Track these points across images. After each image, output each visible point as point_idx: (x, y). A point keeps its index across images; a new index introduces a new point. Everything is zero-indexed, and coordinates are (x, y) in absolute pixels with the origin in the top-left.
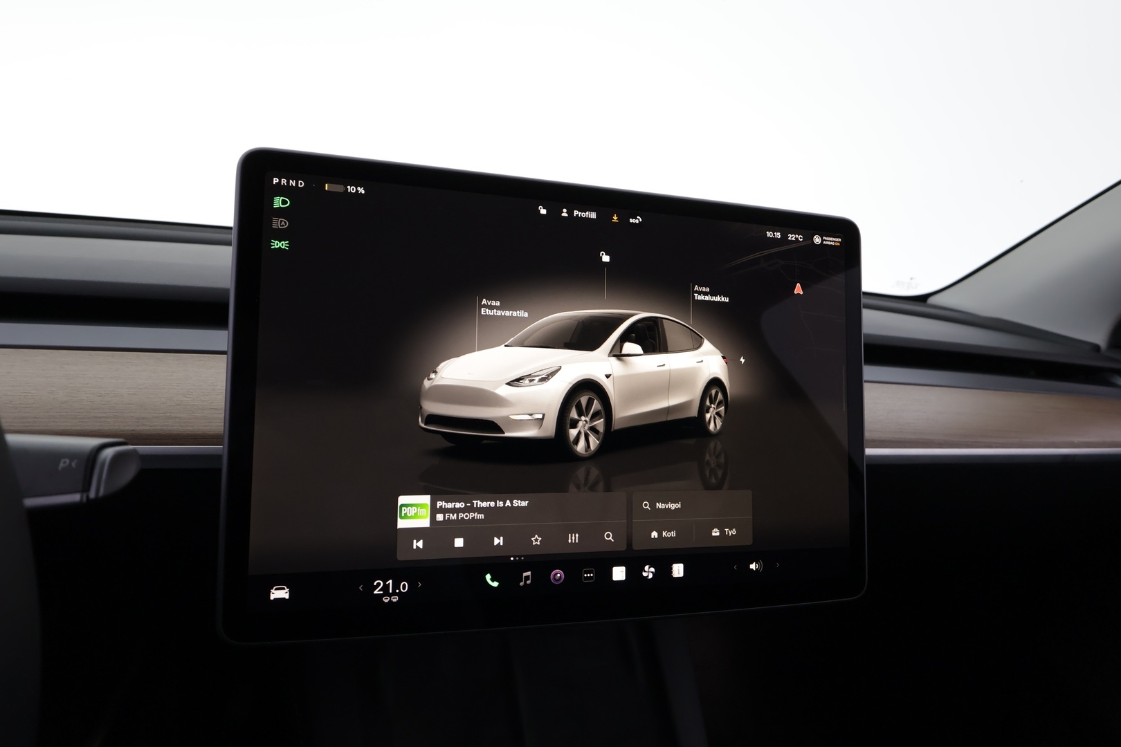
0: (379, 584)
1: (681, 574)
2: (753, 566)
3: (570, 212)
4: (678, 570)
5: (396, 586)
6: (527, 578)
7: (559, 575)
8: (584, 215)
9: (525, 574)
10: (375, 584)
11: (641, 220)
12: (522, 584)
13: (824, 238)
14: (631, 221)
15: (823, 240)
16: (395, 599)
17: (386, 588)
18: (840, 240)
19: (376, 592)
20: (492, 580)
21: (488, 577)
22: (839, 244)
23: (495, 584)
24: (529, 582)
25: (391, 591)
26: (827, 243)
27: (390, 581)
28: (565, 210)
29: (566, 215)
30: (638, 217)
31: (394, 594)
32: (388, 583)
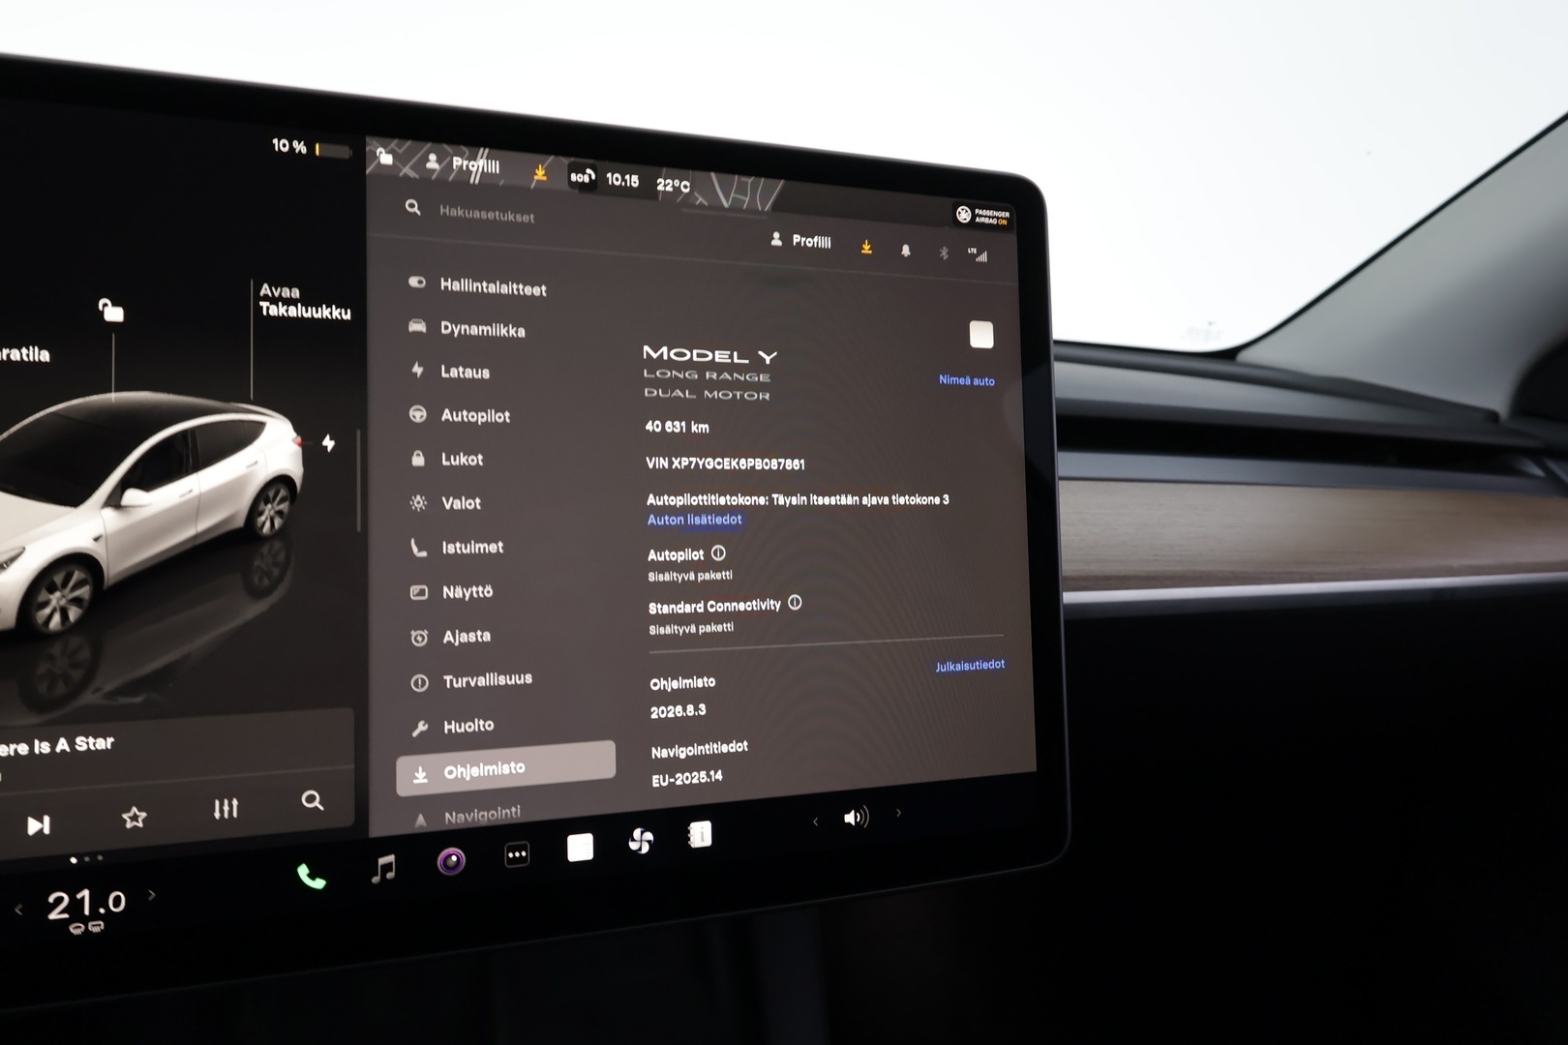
0: (59, 900)
1: (708, 842)
2: (850, 818)
3: (445, 161)
4: (701, 834)
5: (98, 900)
6: (387, 867)
7: (454, 858)
8: (474, 166)
9: (382, 861)
10: (51, 899)
11: (593, 177)
12: (376, 880)
13: (977, 211)
14: (574, 177)
15: (974, 216)
16: (97, 927)
17: (75, 907)
18: (1007, 214)
19: (53, 916)
20: (312, 876)
21: (303, 871)
22: (1005, 222)
23: (319, 884)
24: (390, 875)
25: (87, 912)
26: (983, 220)
27: (86, 893)
28: (433, 157)
29: (436, 166)
30: (588, 171)
31: (94, 915)
32: (79, 896)
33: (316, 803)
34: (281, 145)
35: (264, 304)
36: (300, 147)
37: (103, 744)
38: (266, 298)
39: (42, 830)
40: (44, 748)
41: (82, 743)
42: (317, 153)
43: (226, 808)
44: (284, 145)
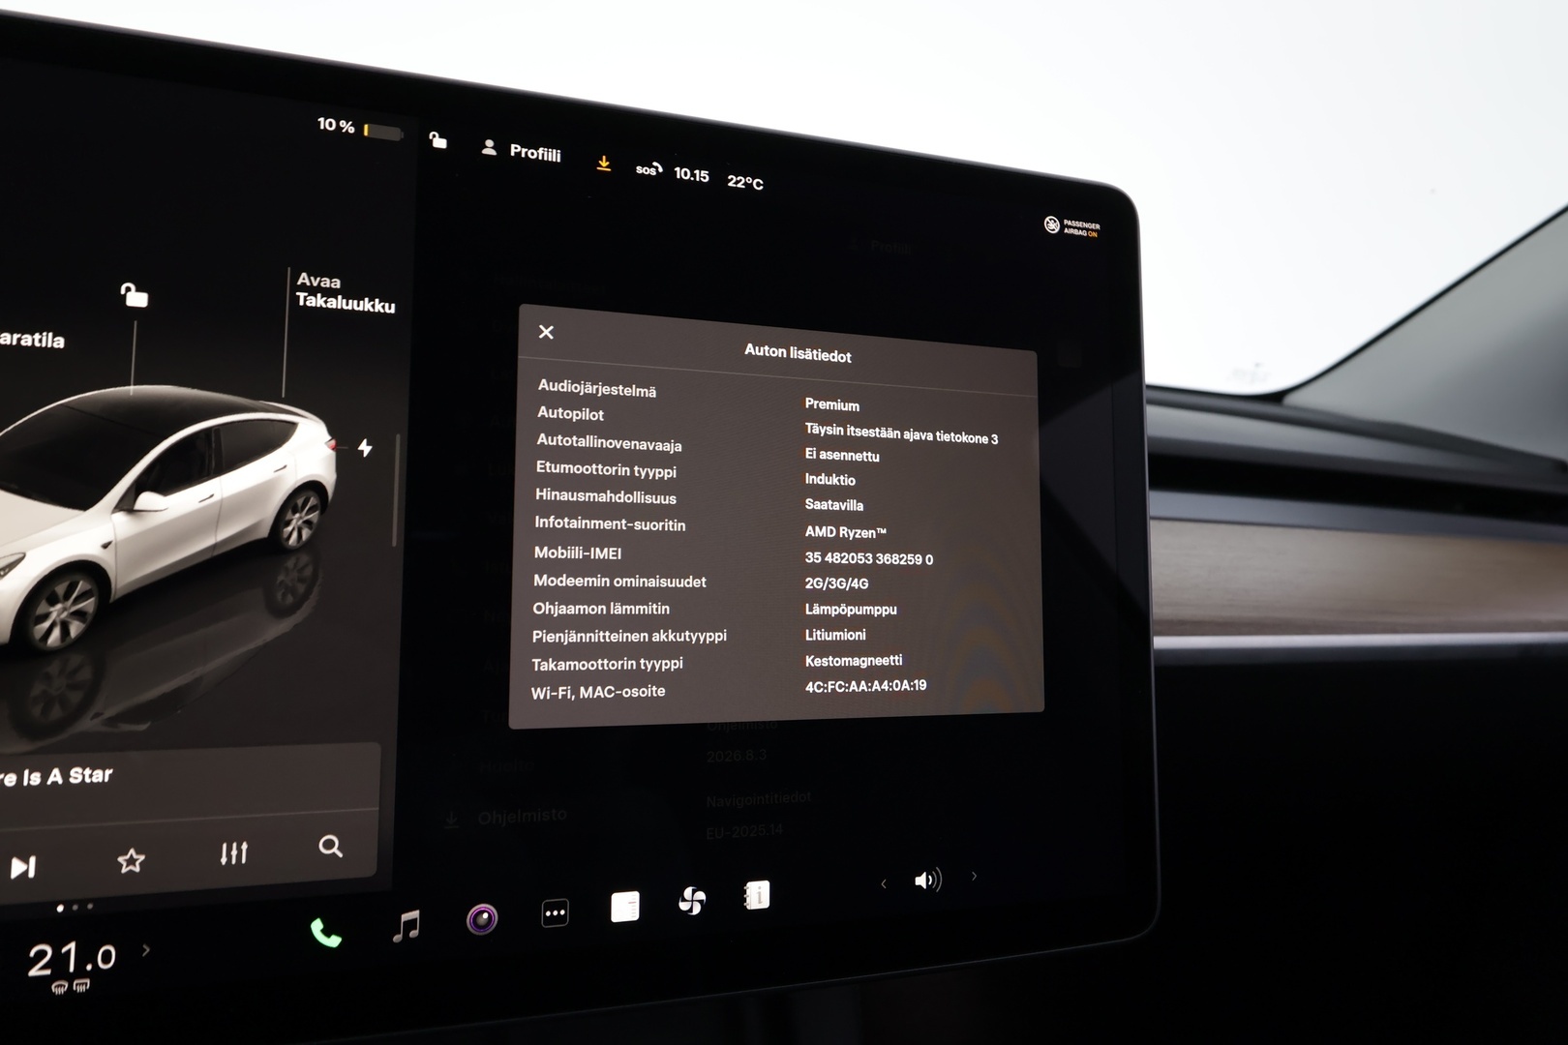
0: (42, 954)
1: (765, 904)
2: (921, 881)
3: (502, 147)
4: (757, 894)
5: (86, 954)
6: (411, 924)
7: (485, 916)
8: (534, 154)
9: (406, 917)
11: (661, 170)
12: (397, 938)
13: (1066, 222)
14: (640, 170)
15: (1063, 227)
16: (82, 986)
18: (1098, 227)
19: (33, 973)
20: (327, 932)
21: (317, 926)
22: (1095, 235)
23: (334, 941)
24: (414, 933)
25: (72, 969)
26: (1071, 231)
27: (72, 946)
28: (489, 143)
29: (493, 152)
30: (655, 164)
31: (80, 972)
32: (64, 950)
33: (335, 850)
34: (326, 124)
35: (302, 295)
36: (348, 127)
37: (100, 776)
38: (303, 288)
39: (27, 872)
40: (35, 779)
41: (77, 775)
42: (366, 133)
43: (234, 853)
44: (331, 124)
